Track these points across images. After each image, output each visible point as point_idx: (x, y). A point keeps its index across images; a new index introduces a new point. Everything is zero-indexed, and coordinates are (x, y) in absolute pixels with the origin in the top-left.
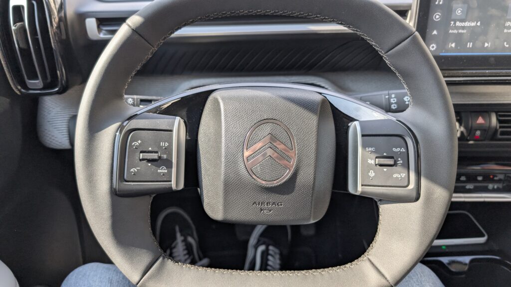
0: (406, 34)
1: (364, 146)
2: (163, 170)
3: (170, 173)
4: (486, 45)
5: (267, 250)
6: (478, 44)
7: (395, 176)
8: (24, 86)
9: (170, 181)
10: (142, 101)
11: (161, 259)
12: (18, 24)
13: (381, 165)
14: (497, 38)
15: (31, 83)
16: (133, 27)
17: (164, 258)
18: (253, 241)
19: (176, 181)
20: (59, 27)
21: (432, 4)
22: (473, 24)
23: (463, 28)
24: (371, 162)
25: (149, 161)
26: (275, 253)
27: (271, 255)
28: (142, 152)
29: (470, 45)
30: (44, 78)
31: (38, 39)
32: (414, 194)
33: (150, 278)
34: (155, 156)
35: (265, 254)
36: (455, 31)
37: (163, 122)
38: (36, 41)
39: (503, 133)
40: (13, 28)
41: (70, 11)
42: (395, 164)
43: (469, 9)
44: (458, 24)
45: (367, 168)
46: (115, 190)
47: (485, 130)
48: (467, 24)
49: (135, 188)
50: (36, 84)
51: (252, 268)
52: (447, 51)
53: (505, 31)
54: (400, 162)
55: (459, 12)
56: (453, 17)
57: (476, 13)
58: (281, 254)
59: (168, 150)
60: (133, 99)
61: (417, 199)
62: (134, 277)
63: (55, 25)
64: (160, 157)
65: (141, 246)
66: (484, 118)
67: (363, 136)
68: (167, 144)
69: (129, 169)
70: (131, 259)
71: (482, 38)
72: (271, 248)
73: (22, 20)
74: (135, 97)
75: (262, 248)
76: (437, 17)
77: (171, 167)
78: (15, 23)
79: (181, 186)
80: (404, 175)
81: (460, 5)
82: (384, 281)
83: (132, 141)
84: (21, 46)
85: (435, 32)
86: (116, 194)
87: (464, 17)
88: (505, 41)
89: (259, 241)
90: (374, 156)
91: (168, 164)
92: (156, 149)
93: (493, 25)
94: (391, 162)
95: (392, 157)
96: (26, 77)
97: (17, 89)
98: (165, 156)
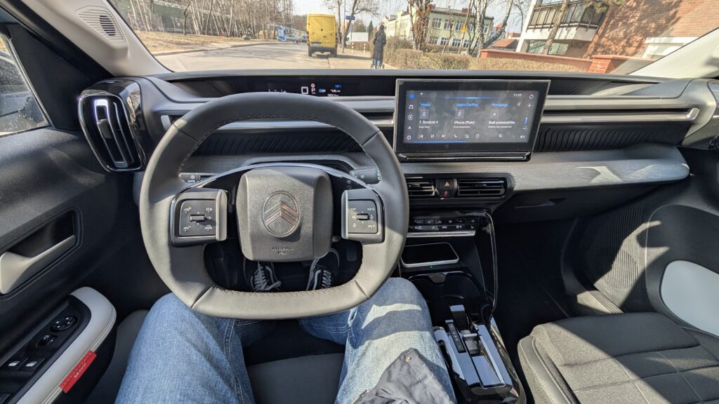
0: (372, 133)
1: (350, 207)
2: (209, 227)
3: (214, 229)
4: (443, 136)
5: (322, 272)
6: (438, 136)
7: (369, 226)
8: (113, 165)
9: (215, 235)
10: (202, 176)
11: (211, 289)
12: (102, 120)
13: (360, 220)
14: (449, 131)
15: (118, 163)
16: (179, 127)
17: (214, 287)
18: (313, 267)
19: (220, 234)
20: (137, 121)
21: (406, 109)
22: (434, 122)
23: (428, 125)
24: (354, 217)
25: (198, 221)
26: (328, 275)
27: (324, 276)
28: (192, 215)
29: (432, 136)
30: (129, 159)
31: (120, 132)
32: (381, 238)
33: (201, 302)
34: (202, 218)
35: (320, 276)
36: (423, 127)
37: (208, 194)
38: (118, 133)
39: (461, 192)
40: (98, 123)
41: (146, 110)
42: (368, 219)
43: (430, 113)
44: (424, 122)
45: (351, 221)
46: (172, 242)
47: (450, 190)
48: (430, 122)
49: (188, 241)
50: (122, 165)
51: (311, 289)
52: (418, 140)
53: (455, 127)
54: (372, 217)
55: (424, 114)
56: (421, 117)
57: (435, 115)
58: (332, 275)
59: (213, 213)
60: (195, 176)
61: (383, 240)
62: (190, 302)
63: (133, 120)
64: (206, 219)
65: (194, 281)
66: (449, 183)
67: (349, 200)
68: (211, 209)
69: (182, 228)
70: (186, 290)
71: (439, 132)
72: (325, 271)
73: (105, 117)
74: (197, 174)
75: (319, 271)
76: (410, 117)
77: (215, 225)
78: (99, 119)
79: (224, 237)
80: (375, 226)
81: (424, 110)
82: (363, 295)
83: (184, 208)
84: (106, 137)
85: (410, 128)
86: (173, 246)
87: (427, 118)
88: (454, 133)
89: (316, 267)
90: (356, 213)
91: (213, 223)
92: (202, 213)
93: (446, 123)
94: (366, 217)
95: (367, 214)
96: (113, 160)
97: (108, 168)
98: (210, 218)
